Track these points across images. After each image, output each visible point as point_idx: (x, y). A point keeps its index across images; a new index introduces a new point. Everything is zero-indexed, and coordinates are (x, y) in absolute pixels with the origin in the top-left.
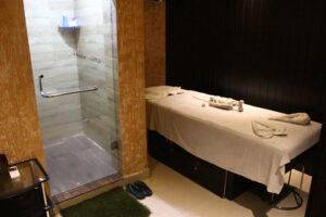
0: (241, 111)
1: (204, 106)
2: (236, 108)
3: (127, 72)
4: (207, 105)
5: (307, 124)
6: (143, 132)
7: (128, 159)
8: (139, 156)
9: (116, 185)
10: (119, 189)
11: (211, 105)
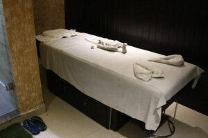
0: (124, 52)
1: (92, 48)
2: (121, 50)
3: (15, 18)
4: (95, 46)
5: (181, 65)
6: (37, 73)
7: (23, 98)
8: (34, 94)
9: (13, 122)
10: (16, 125)
11: (99, 47)
